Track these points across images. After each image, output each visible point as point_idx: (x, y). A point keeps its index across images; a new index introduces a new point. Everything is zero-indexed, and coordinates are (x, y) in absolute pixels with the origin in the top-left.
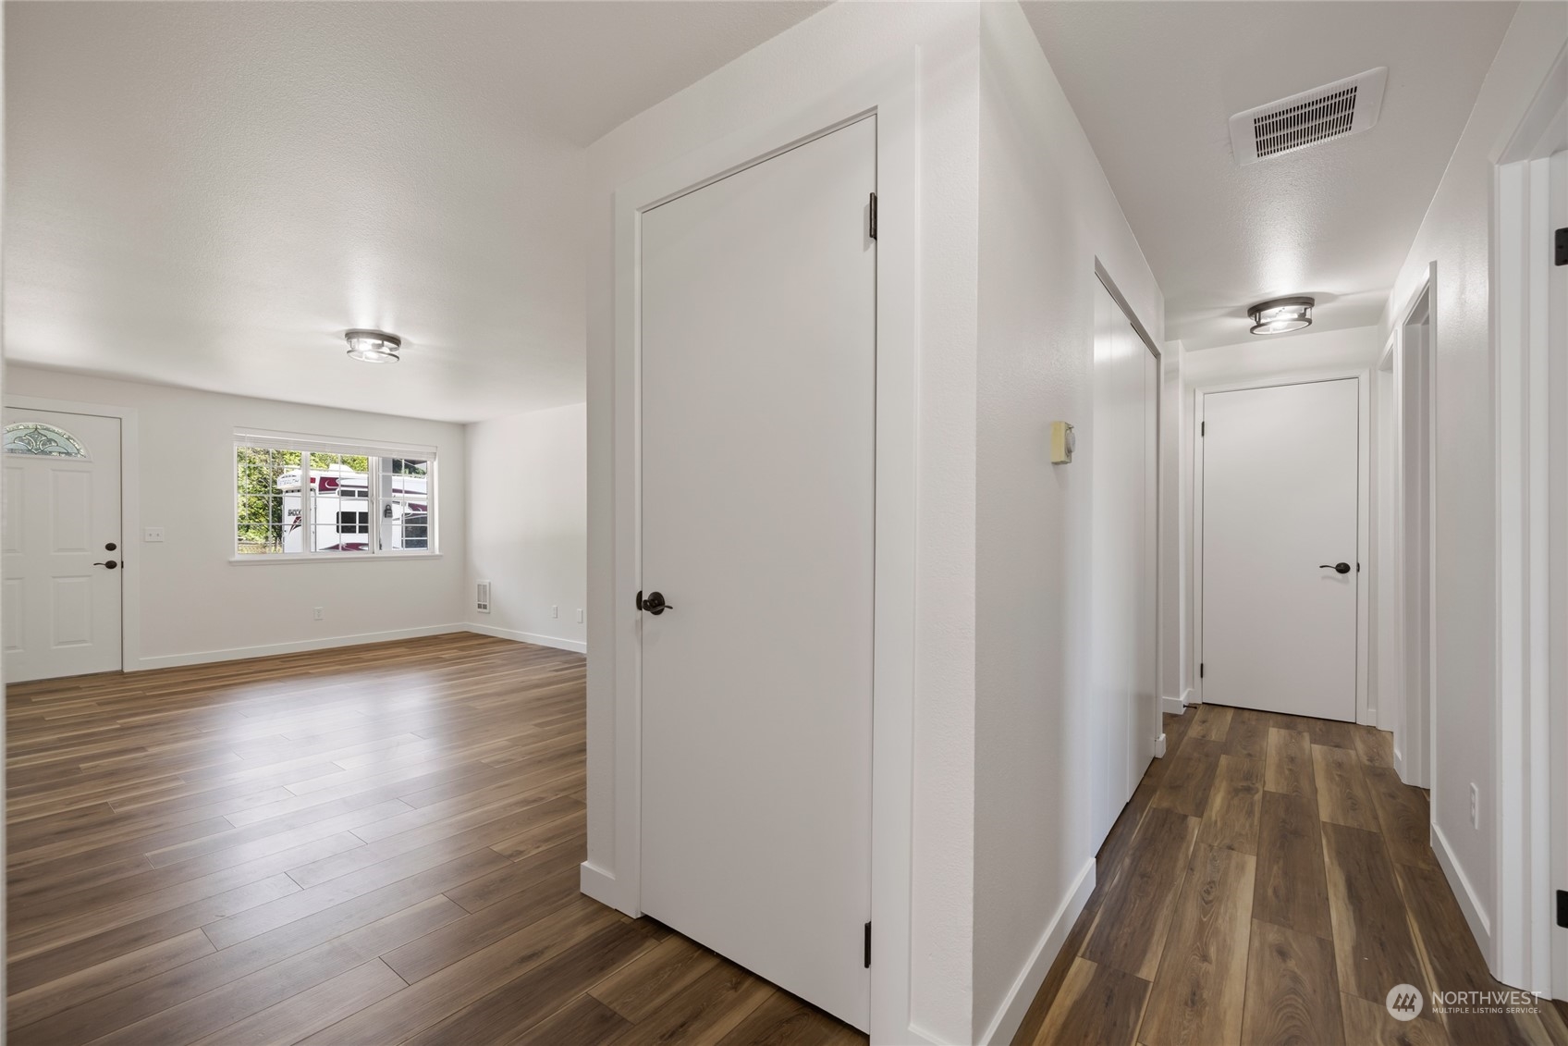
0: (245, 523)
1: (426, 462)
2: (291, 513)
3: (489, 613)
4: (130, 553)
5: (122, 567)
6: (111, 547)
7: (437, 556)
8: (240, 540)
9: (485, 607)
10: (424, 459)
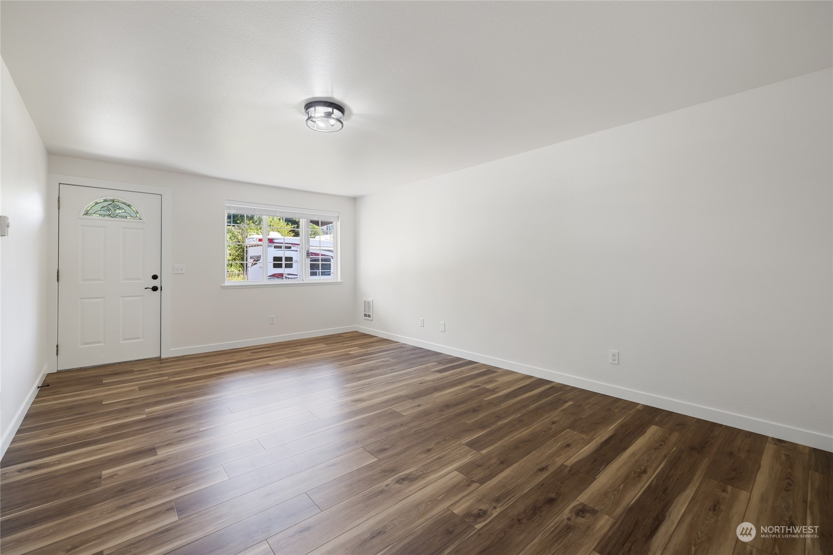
0: (231, 262)
1: (332, 223)
2: (251, 258)
3: (372, 320)
4: (166, 281)
5: (161, 290)
6: (155, 277)
7: (340, 282)
8: (228, 271)
9: (369, 316)
10: (332, 221)
